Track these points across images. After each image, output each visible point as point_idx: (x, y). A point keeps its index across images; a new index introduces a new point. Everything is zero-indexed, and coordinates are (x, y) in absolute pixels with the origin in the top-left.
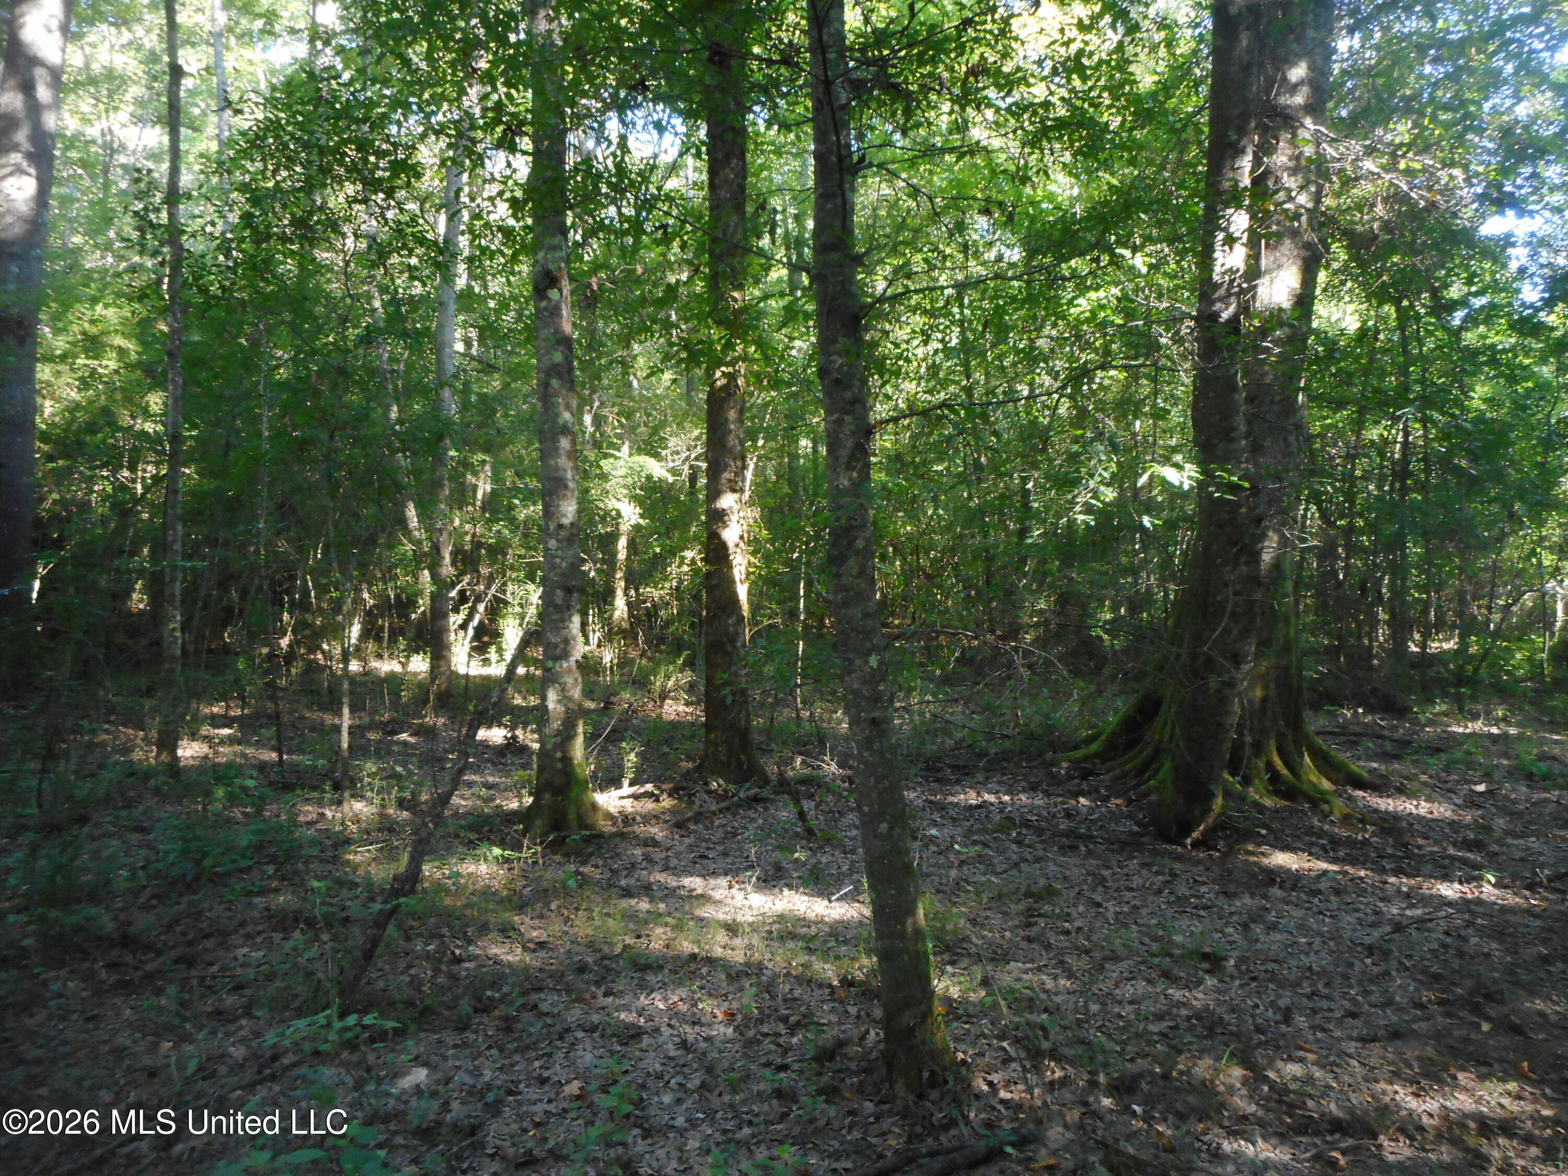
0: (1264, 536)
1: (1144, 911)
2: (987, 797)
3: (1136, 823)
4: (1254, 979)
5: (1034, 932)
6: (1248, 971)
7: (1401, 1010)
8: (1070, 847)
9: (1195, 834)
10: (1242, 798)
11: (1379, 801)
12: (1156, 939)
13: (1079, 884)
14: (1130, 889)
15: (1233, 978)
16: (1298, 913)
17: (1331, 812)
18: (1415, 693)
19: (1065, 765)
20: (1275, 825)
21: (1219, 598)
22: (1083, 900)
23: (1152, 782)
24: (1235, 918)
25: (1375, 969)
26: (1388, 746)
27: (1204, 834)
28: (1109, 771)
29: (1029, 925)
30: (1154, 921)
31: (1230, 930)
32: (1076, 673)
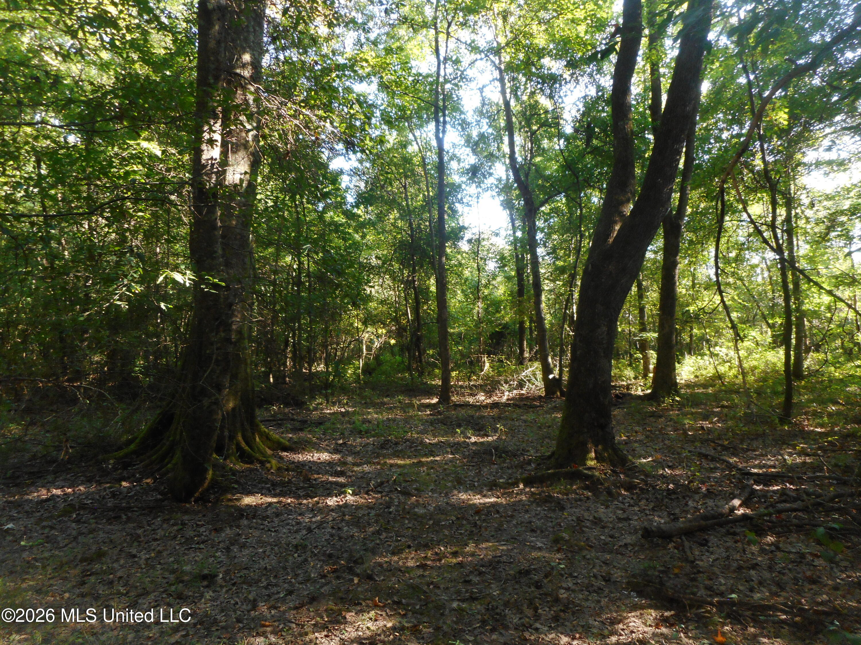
0: (233, 315)
1: (165, 554)
2: (55, 491)
3: (160, 494)
4: (234, 584)
5: (85, 589)
6: (231, 579)
7: (315, 581)
8: (115, 518)
9: (197, 495)
10: (223, 467)
11: (294, 456)
12: (173, 572)
13: (120, 544)
14: (155, 540)
15: (222, 587)
16: (257, 533)
17: (271, 468)
18: (307, 395)
19: (112, 461)
20: (243, 481)
21: (208, 352)
22: (123, 555)
23: (169, 466)
24: (221, 545)
25: (300, 559)
26: (297, 424)
27: (201, 494)
28: (141, 462)
29: (83, 583)
30: (172, 559)
31: (219, 554)
32: (121, 400)
